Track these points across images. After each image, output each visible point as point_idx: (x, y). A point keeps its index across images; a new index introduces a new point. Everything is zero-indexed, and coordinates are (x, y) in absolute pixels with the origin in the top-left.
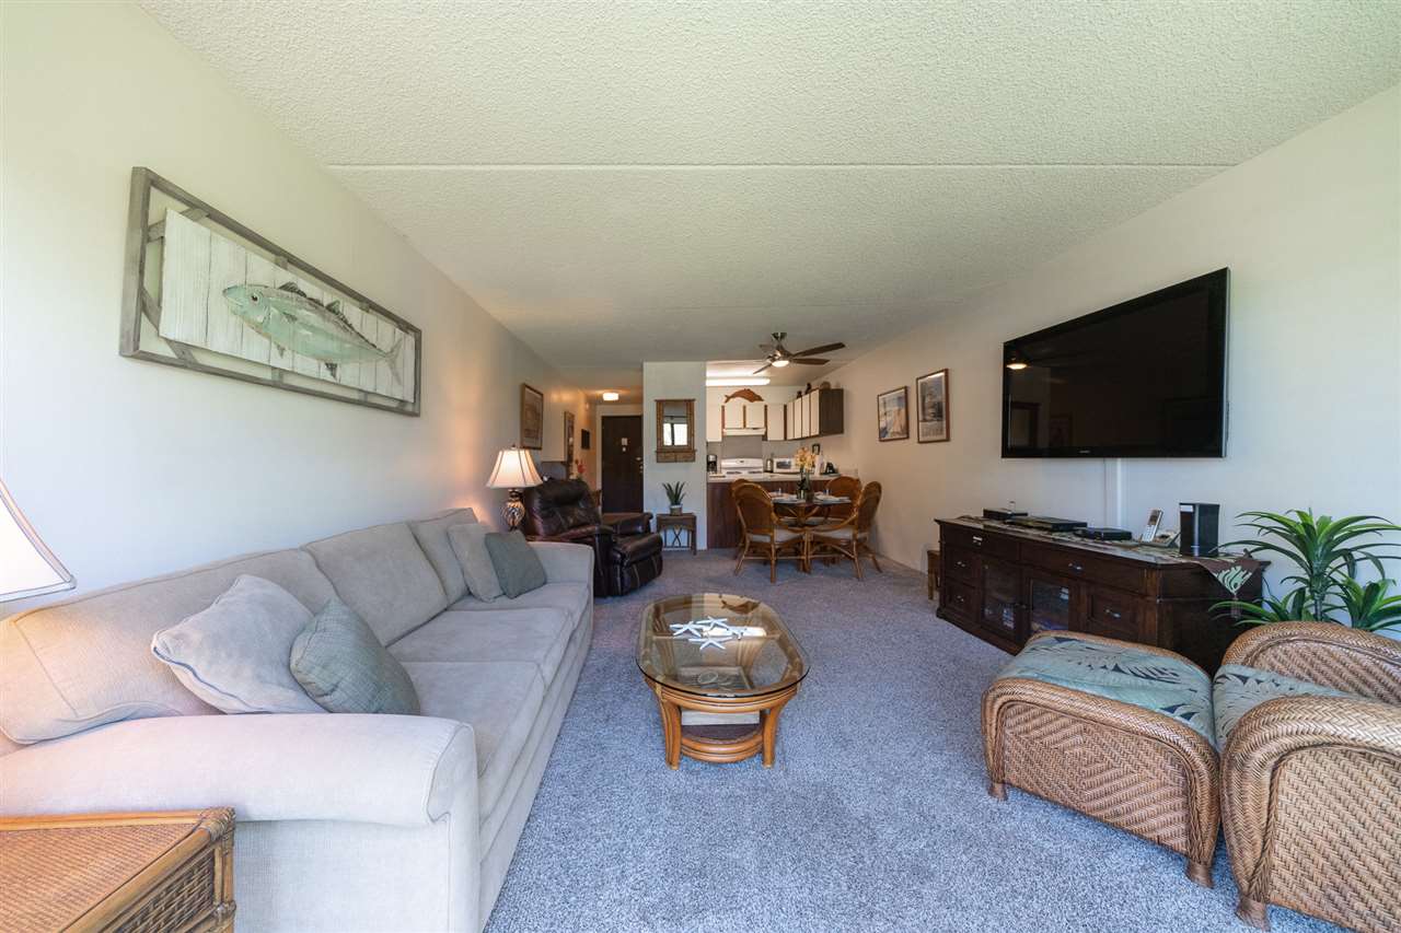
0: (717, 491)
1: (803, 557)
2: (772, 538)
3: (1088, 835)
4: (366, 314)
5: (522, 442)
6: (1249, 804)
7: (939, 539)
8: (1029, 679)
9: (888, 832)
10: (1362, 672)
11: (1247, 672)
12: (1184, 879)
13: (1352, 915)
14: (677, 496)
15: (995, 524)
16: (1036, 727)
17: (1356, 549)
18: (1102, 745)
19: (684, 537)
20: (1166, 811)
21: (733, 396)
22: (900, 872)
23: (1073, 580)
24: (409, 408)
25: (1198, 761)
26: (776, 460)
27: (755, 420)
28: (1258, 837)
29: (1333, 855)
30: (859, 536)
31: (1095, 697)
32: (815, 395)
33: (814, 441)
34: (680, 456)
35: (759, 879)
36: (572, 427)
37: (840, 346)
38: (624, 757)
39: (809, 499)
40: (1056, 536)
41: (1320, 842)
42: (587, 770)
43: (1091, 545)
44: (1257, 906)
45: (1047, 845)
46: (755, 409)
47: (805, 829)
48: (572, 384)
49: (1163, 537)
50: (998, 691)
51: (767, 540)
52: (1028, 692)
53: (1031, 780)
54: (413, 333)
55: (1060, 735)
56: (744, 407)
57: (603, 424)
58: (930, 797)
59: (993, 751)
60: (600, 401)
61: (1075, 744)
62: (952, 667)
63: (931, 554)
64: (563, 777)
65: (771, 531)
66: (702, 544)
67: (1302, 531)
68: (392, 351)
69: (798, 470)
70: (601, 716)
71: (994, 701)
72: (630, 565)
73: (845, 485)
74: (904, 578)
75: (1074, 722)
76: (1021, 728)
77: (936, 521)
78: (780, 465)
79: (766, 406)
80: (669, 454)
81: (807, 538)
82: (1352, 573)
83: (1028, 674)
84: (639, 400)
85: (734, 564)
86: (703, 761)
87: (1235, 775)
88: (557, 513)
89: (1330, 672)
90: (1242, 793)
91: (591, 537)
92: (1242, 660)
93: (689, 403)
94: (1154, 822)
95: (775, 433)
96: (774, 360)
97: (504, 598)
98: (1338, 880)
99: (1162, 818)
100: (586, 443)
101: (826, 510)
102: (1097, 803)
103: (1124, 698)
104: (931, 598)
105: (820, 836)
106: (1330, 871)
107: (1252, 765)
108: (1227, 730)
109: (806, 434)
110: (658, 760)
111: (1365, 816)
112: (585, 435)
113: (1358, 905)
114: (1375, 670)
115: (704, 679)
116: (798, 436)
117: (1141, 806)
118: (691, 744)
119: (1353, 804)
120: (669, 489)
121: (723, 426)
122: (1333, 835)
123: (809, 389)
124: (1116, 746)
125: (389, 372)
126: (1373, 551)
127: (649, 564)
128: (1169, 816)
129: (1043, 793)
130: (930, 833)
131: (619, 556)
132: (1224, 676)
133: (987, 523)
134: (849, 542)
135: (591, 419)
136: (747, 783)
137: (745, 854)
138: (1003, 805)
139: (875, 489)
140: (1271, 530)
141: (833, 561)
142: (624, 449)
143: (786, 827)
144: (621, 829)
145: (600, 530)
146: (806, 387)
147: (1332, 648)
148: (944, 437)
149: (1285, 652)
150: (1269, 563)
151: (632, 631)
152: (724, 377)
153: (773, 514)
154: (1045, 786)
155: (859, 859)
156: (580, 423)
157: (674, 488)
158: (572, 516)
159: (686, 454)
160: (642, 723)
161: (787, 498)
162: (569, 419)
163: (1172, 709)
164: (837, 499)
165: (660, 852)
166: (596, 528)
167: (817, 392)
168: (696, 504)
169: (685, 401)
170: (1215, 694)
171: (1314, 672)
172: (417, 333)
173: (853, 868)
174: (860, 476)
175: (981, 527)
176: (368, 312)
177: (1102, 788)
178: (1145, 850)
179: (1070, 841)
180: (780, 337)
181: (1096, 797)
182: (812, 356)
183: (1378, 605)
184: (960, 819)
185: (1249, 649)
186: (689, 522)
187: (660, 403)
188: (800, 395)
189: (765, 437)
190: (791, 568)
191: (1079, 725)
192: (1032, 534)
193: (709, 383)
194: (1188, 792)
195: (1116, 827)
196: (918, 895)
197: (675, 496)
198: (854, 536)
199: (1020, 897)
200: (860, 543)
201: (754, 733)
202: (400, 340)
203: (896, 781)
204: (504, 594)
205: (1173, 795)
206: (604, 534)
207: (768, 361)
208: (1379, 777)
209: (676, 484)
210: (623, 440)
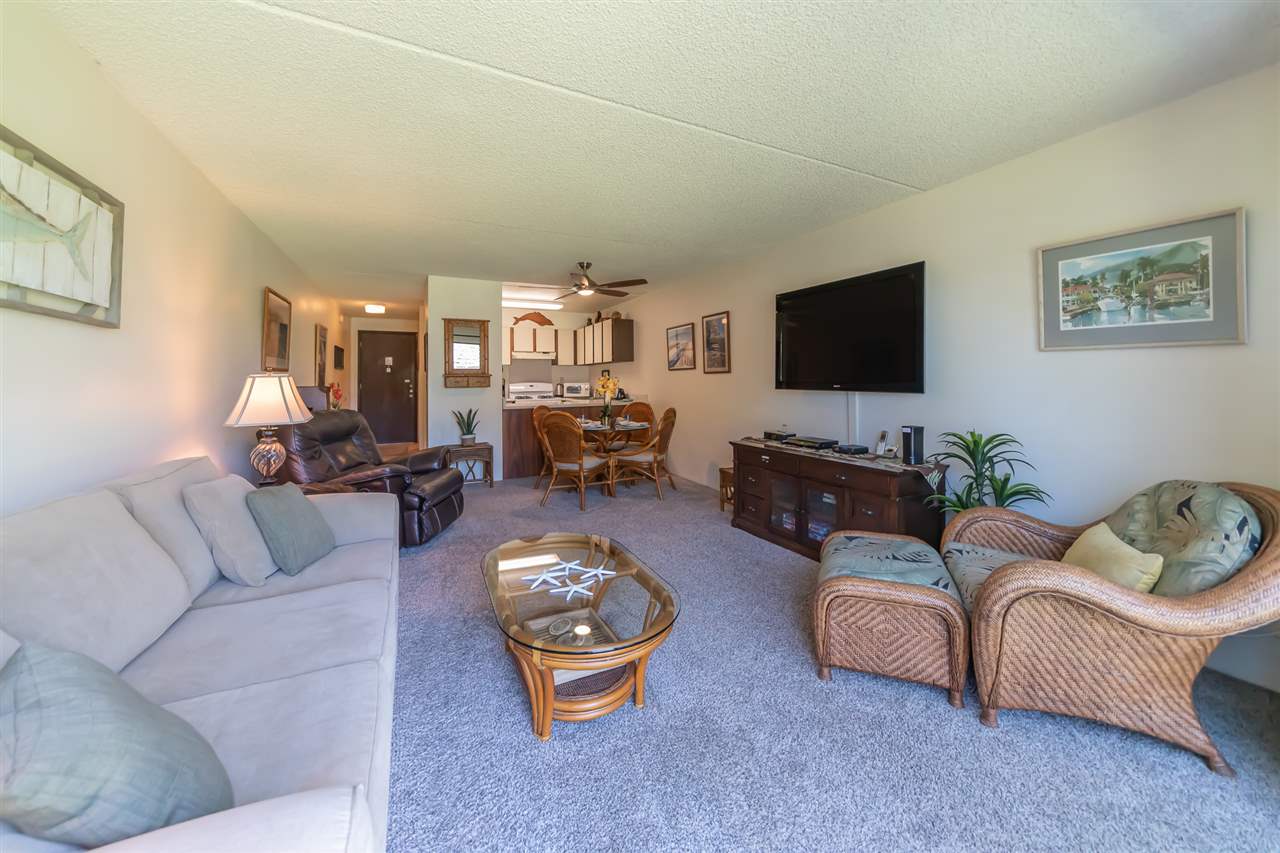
0: (514, 420)
1: (609, 482)
2: (581, 465)
3: (889, 692)
4: (26, 166)
5: (263, 362)
6: (990, 643)
7: (732, 458)
8: (848, 577)
9: (761, 738)
10: (1012, 537)
11: (959, 546)
12: (948, 706)
13: (1037, 700)
14: (469, 424)
15: (774, 444)
16: (853, 615)
17: (995, 456)
18: (897, 619)
19: (478, 470)
20: (937, 660)
21: (524, 318)
22: (782, 773)
23: (836, 487)
24: (99, 315)
25: (958, 619)
26: (566, 385)
27: (545, 342)
28: (994, 665)
29: (1029, 664)
30: (659, 458)
31: (893, 583)
32: (608, 324)
33: (606, 367)
34: (472, 381)
35: (671, 831)
36: (325, 343)
37: (643, 282)
38: (481, 744)
39: (612, 425)
40: (821, 452)
41: (1023, 658)
42: (438, 774)
43: (846, 459)
44: (992, 712)
45: (869, 709)
46: (545, 334)
47: (694, 761)
48: (322, 292)
49: (891, 450)
50: (828, 590)
51: (575, 467)
52: (848, 587)
53: (850, 659)
54: (107, 206)
55: (869, 617)
56: (535, 330)
57: (360, 339)
58: (780, 694)
59: (824, 642)
60: (361, 313)
61: (880, 623)
62: (758, 571)
63: (722, 472)
64: (409, 794)
65: (581, 458)
66: (498, 475)
67: (972, 446)
68: (74, 229)
69: (588, 395)
70: (436, 700)
71: (825, 599)
72: (429, 509)
73: (642, 411)
74: (697, 494)
75: (878, 605)
76: (841, 617)
77: (731, 443)
78: (570, 390)
79: (556, 331)
80: (456, 379)
81: (612, 463)
82: (993, 471)
83: (844, 572)
84: (415, 315)
85: (539, 495)
86: (575, 722)
87: (983, 624)
88: (326, 453)
89: (997, 539)
90: (987, 636)
91: (380, 479)
92: (953, 538)
93: (483, 325)
94: (930, 670)
95: (565, 358)
96: (580, 288)
97: (280, 577)
98: (1032, 681)
99: (935, 666)
100: (339, 363)
101: (629, 435)
102: (895, 665)
103: (908, 581)
104: (723, 509)
105: (709, 763)
106: (1028, 676)
107: (993, 615)
108: (969, 592)
109: (598, 360)
110: (525, 735)
111: (1043, 635)
112: (339, 352)
113: (1041, 694)
114: (1018, 534)
115: (557, 628)
116: (589, 361)
117: (922, 660)
118: (565, 707)
119: (1039, 629)
120: (459, 416)
121: (512, 349)
122: (1029, 651)
123: (599, 319)
124: (905, 619)
125: (70, 261)
126: (1006, 456)
127: (449, 504)
128: (939, 663)
129: (858, 668)
130: (792, 728)
131: (416, 499)
132: (949, 552)
133: (769, 443)
134: (650, 464)
135: (345, 333)
136: (626, 731)
137: (650, 809)
138: (831, 685)
139: (671, 415)
140: (954, 444)
141: (633, 483)
142: (389, 370)
143: (678, 766)
144: (506, 834)
145: (392, 471)
146: (596, 315)
147: (998, 523)
148: (726, 369)
149: (976, 529)
150: (948, 466)
151: (444, 587)
152: (518, 299)
153: (583, 442)
154: (860, 661)
155: (748, 774)
156: (333, 339)
157: (465, 416)
158: (344, 454)
159: (479, 378)
160: (492, 696)
161: (593, 425)
162: (321, 332)
163: (936, 584)
164: (639, 424)
165: (562, 843)
166: (388, 470)
167: (610, 321)
168: (491, 432)
169: (479, 321)
170: (950, 566)
171: (991, 541)
172: (116, 207)
173: (745, 784)
174: (650, 401)
175: (763, 446)
176: (31, 165)
177: (897, 653)
178: (924, 692)
179: (881, 700)
180: (584, 266)
181: (895, 661)
182: (614, 288)
183: (1008, 491)
184: (809, 707)
185: (957, 530)
186: (485, 453)
187: (449, 323)
188: (590, 322)
189: (555, 362)
190: (596, 492)
191: (882, 606)
192: (803, 451)
193: (504, 304)
194: (950, 642)
195: (909, 681)
196: (802, 789)
197: (467, 424)
198: (655, 458)
199: (868, 761)
200: (660, 463)
201: (626, 676)
202: (89, 214)
203: (751, 688)
204: (280, 569)
205: (941, 647)
206: (397, 476)
207: (575, 289)
208: (1049, 608)
209: (468, 411)
210: (387, 359)
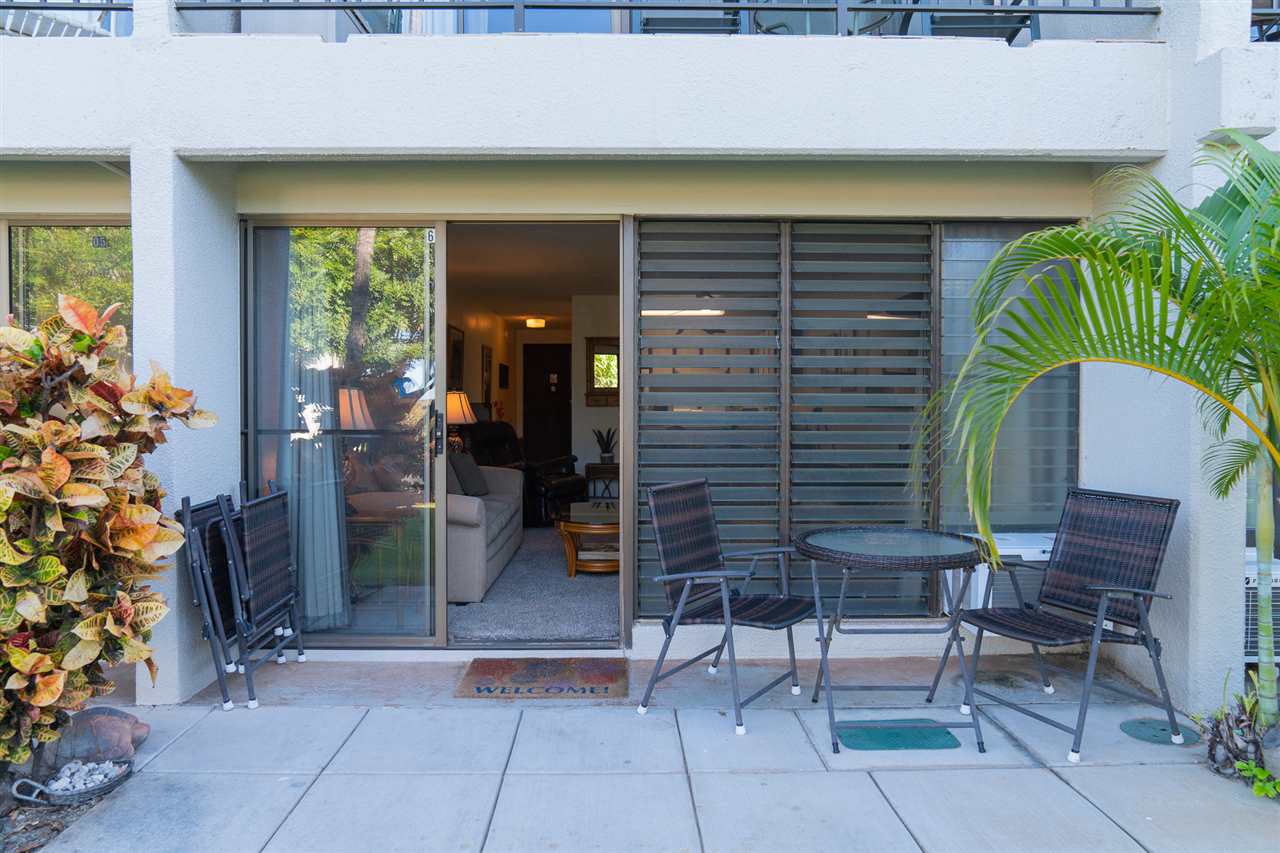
14: (608, 444)
19: (615, 488)
34: (611, 400)
36: (490, 362)
48: (487, 309)
57: (525, 353)
60: (522, 327)
80: (596, 397)
84: (568, 326)
88: (486, 452)
100: (504, 383)
112: (504, 370)
120: (599, 435)
135: (510, 345)
142: (553, 389)
156: (498, 357)
157: (605, 435)
162: (487, 353)
187: (591, 340)
197: (605, 443)
206: (529, 468)
209: (607, 429)
210: (552, 376)
